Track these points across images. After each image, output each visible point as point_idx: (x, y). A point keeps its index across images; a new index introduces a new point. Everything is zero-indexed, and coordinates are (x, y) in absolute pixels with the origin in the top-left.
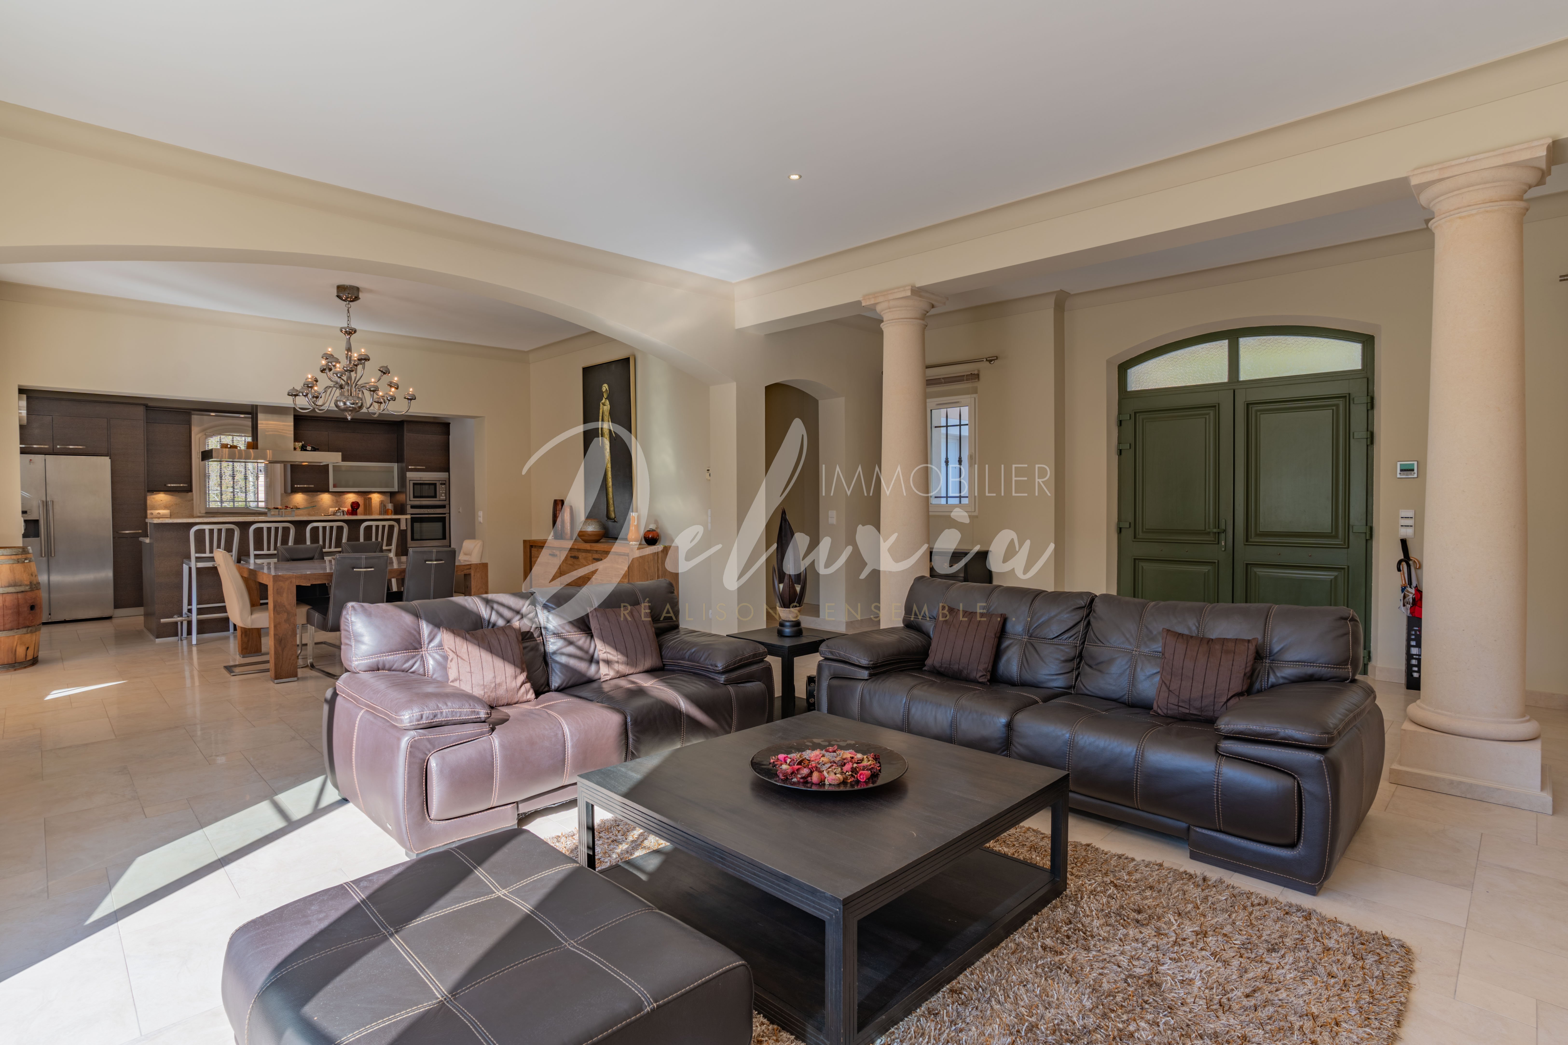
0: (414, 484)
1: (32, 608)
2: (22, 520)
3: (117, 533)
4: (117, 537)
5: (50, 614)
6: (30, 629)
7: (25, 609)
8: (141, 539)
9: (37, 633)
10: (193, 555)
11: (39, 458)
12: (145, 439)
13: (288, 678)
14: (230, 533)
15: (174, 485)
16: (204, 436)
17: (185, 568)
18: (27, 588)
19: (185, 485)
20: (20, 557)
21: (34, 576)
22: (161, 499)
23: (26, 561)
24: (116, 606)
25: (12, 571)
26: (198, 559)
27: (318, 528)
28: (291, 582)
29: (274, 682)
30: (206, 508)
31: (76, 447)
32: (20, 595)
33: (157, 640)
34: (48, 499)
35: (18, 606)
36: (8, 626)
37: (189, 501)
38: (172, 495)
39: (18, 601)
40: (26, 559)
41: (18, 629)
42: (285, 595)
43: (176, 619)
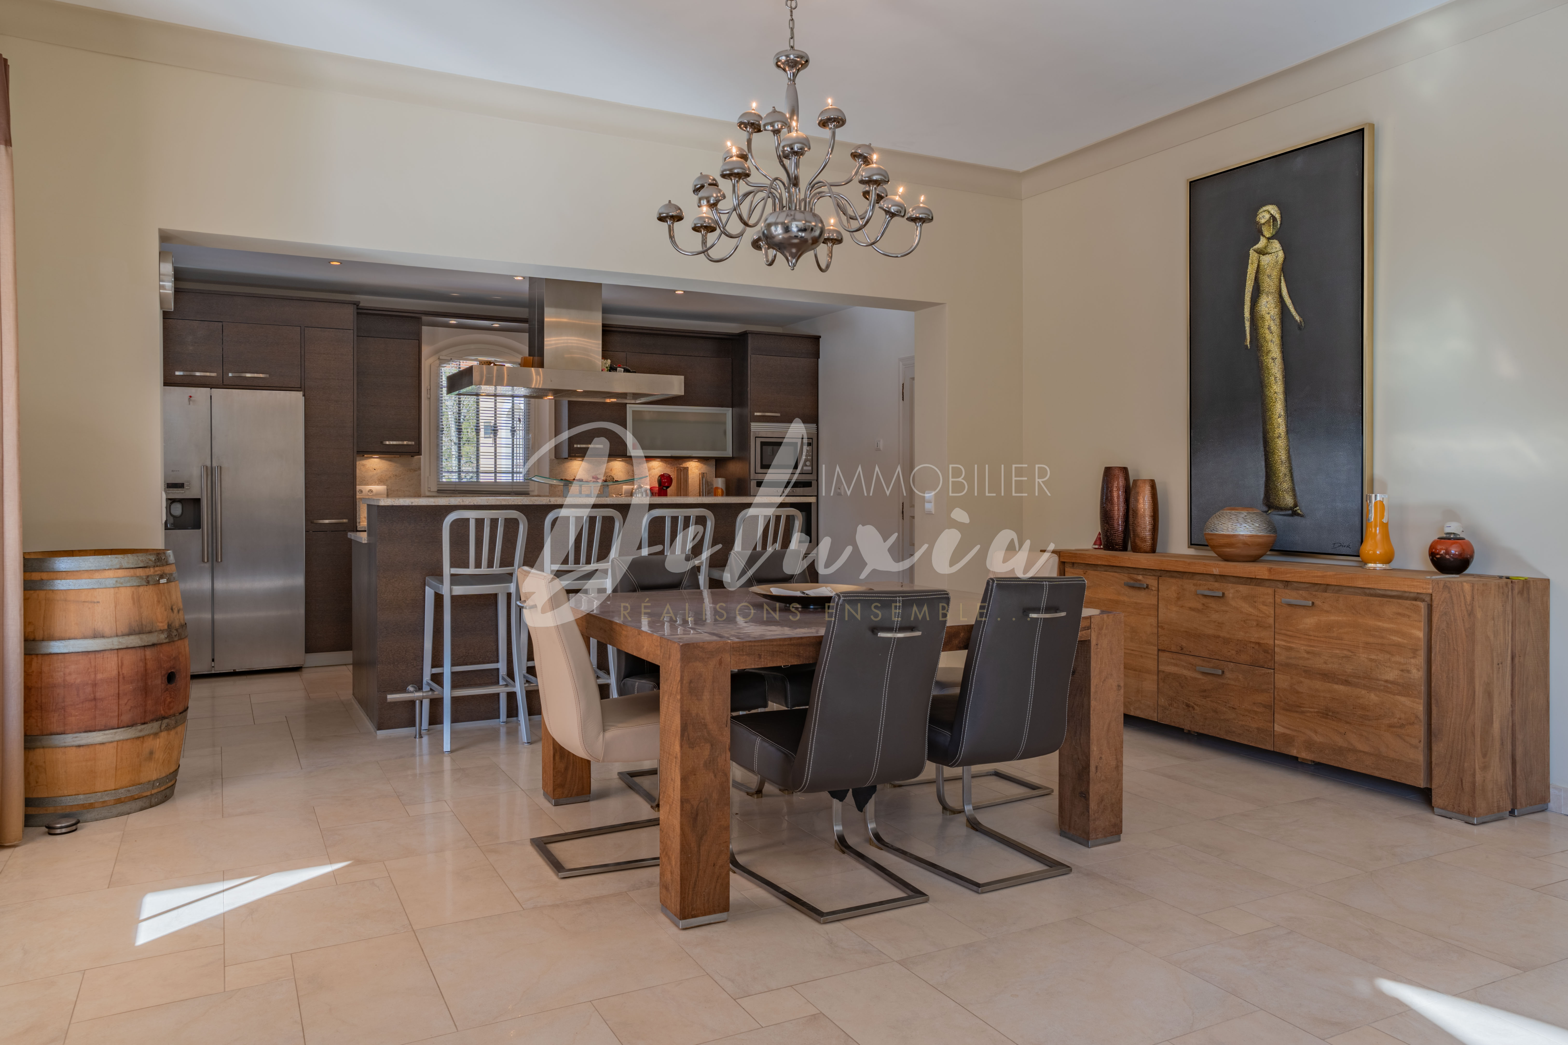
0: (763, 444)
1: (171, 677)
2: (164, 496)
3: (312, 523)
4: (312, 529)
5: (213, 660)
6: (166, 721)
7: (158, 681)
8: (351, 535)
9: (179, 729)
10: (447, 570)
11: (201, 393)
12: (355, 361)
13: (710, 913)
14: (511, 525)
15: (395, 443)
16: (438, 362)
17: (429, 593)
18: (163, 637)
19: (410, 443)
20: (151, 571)
21: (176, 611)
22: (375, 467)
23: (163, 581)
24: (309, 650)
25: (137, 601)
26: (456, 579)
27: (662, 519)
28: (720, 663)
29: (677, 926)
30: (440, 483)
31: (256, 375)
32: (149, 653)
33: (379, 732)
34: (214, 464)
35: (145, 675)
36: (126, 718)
37: (415, 471)
38: (390, 461)
39: (146, 664)
40: (161, 577)
41: (144, 723)
42: (706, 696)
43: (411, 694)
